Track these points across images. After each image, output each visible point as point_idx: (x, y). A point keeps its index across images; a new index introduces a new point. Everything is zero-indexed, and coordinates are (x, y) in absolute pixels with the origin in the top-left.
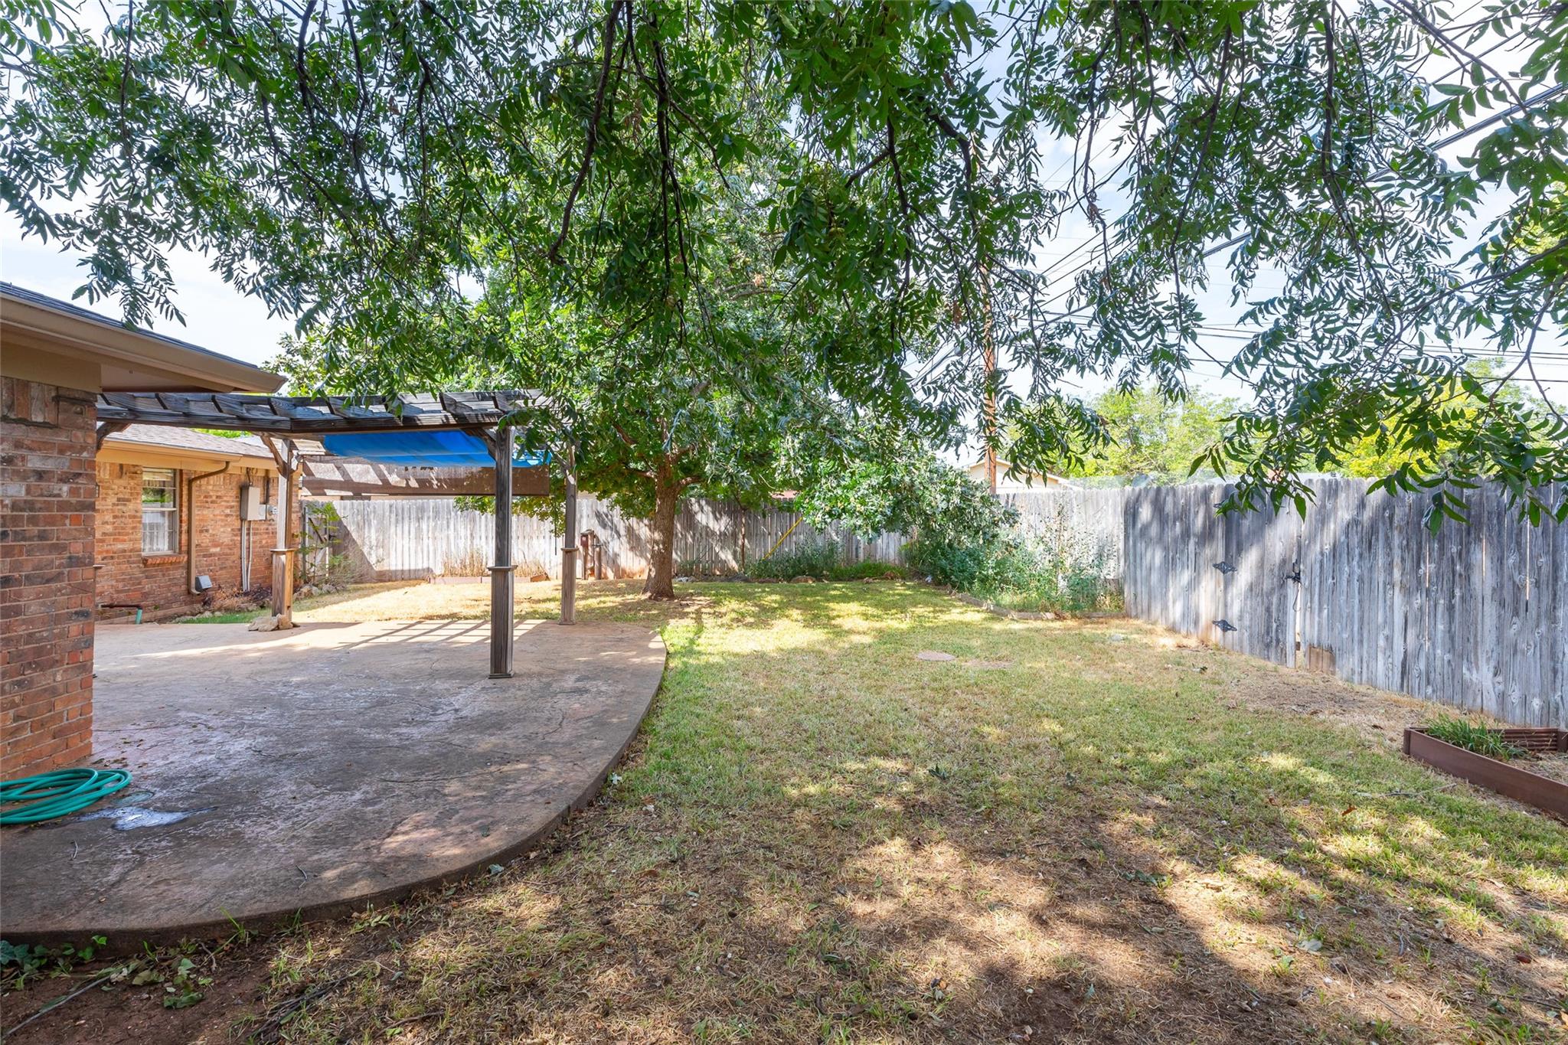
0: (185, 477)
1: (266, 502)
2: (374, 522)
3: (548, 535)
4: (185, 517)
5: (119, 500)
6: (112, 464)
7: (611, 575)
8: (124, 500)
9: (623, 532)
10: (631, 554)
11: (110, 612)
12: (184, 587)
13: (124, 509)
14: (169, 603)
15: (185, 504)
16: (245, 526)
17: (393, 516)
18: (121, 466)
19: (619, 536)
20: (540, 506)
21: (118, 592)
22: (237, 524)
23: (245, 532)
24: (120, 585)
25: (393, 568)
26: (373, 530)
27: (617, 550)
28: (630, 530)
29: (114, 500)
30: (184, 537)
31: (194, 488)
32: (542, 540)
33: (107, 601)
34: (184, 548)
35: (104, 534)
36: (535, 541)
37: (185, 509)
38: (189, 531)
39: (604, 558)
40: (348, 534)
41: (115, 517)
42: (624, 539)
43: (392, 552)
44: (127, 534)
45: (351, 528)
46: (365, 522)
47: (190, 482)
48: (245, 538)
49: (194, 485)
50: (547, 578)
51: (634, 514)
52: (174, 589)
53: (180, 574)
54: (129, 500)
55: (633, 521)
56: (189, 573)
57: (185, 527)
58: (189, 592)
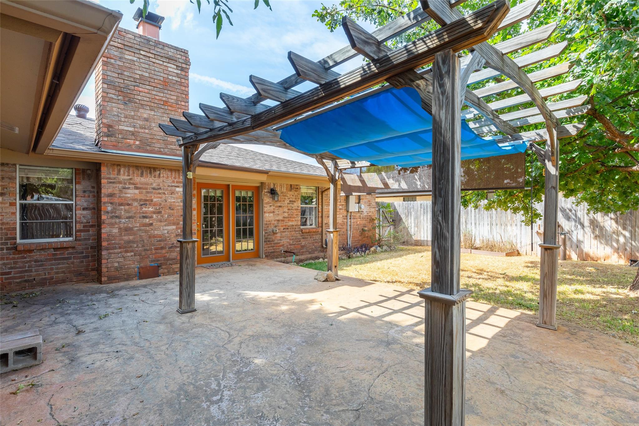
0: (320, 190)
1: (359, 203)
2: (413, 213)
3: (519, 224)
4: (320, 210)
5: (290, 201)
6: (287, 185)
7: (574, 257)
8: (292, 201)
9: (587, 223)
10: (595, 242)
11: (287, 254)
12: (320, 244)
13: (293, 206)
14: (313, 251)
15: (320, 203)
16: (349, 214)
17: (422, 210)
18: (291, 185)
19: (583, 226)
20: (513, 202)
21: (290, 245)
22: (345, 213)
23: (349, 217)
24: (291, 242)
25: (422, 239)
26: (413, 218)
27: (580, 238)
28: (594, 224)
29: (288, 202)
30: (320, 219)
31: (324, 196)
32: (514, 227)
33: (285, 249)
34: (320, 225)
35: (284, 217)
36: (509, 227)
37: (320, 206)
38: (322, 217)
39: (568, 243)
40: (401, 219)
41: (289, 209)
42: (588, 230)
43: (422, 230)
44: (294, 218)
45: (403, 216)
46: (408, 214)
47: (322, 192)
48: (349, 220)
49: (324, 194)
50: (519, 254)
51: (602, 209)
52: (315, 244)
53: (318, 237)
54: (295, 202)
55: (599, 217)
56: (322, 237)
57: (320, 215)
58: (322, 247)
